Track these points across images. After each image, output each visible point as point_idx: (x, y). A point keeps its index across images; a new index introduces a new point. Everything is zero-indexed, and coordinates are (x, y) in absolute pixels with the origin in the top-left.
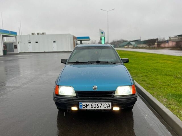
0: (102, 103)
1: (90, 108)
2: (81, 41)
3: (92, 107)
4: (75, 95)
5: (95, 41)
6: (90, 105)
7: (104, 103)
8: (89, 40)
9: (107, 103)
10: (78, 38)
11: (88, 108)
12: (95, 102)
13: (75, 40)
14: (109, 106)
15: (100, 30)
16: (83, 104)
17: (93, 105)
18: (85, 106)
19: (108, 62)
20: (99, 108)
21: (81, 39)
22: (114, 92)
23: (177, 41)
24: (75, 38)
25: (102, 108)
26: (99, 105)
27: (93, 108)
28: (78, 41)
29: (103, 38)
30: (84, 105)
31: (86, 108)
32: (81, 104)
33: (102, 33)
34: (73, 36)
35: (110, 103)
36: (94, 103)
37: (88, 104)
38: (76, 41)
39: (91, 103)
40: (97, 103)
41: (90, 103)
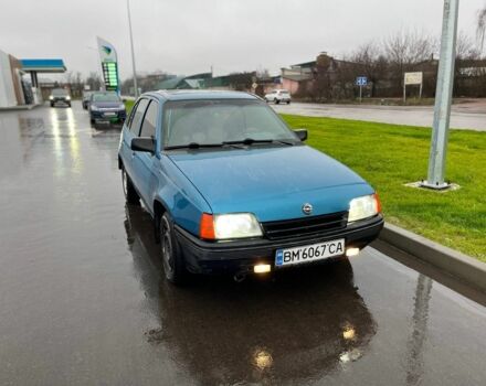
0: (326, 244)
1: (302, 260)
2: (33, 73)
3: (305, 256)
4: (259, 233)
5: (79, 74)
6: (301, 254)
7: (330, 243)
8: (62, 72)
9: (336, 242)
10: (26, 63)
11: (296, 261)
12: (312, 244)
13: (17, 71)
14: (341, 249)
15: (99, 40)
16: (285, 253)
17: (307, 251)
18: (289, 256)
19: (270, 141)
20: (320, 257)
21: (34, 67)
22: (345, 213)
23: (299, 79)
24: (14, 63)
25: (327, 255)
26: (321, 250)
27: (308, 259)
28: (27, 72)
29: (111, 67)
30: (287, 255)
31: (291, 262)
32: (279, 255)
33: (109, 50)
34: (10, 56)
35: (342, 241)
36: (309, 247)
37: (295, 250)
38: (21, 74)
39: (303, 248)
40: (315, 246)
41: (300, 249)
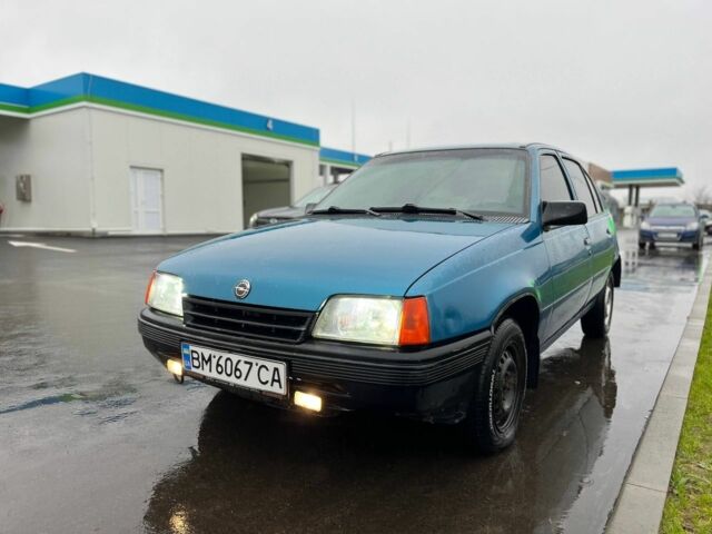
0: (253, 360)
1: (214, 374)
2: (632, 189)
3: (220, 369)
6: (214, 361)
7: (261, 362)
8: (676, 185)
9: (271, 365)
11: (206, 372)
12: (231, 351)
14: (279, 381)
16: (193, 351)
17: (222, 362)
18: (198, 359)
20: (241, 382)
25: (252, 383)
26: (244, 368)
27: (224, 377)
30: (195, 355)
31: (200, 371)
32: (186, 351)
35: (282, 367)
36: (226, 355)
37: (207, 352)
38: (607, 189)
39: (217, 354)
40: (235, 358)
41: (213, 352)
